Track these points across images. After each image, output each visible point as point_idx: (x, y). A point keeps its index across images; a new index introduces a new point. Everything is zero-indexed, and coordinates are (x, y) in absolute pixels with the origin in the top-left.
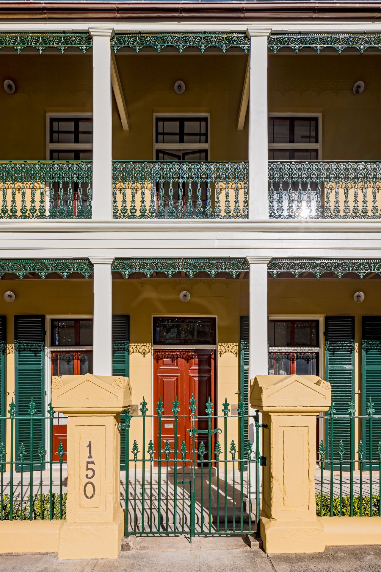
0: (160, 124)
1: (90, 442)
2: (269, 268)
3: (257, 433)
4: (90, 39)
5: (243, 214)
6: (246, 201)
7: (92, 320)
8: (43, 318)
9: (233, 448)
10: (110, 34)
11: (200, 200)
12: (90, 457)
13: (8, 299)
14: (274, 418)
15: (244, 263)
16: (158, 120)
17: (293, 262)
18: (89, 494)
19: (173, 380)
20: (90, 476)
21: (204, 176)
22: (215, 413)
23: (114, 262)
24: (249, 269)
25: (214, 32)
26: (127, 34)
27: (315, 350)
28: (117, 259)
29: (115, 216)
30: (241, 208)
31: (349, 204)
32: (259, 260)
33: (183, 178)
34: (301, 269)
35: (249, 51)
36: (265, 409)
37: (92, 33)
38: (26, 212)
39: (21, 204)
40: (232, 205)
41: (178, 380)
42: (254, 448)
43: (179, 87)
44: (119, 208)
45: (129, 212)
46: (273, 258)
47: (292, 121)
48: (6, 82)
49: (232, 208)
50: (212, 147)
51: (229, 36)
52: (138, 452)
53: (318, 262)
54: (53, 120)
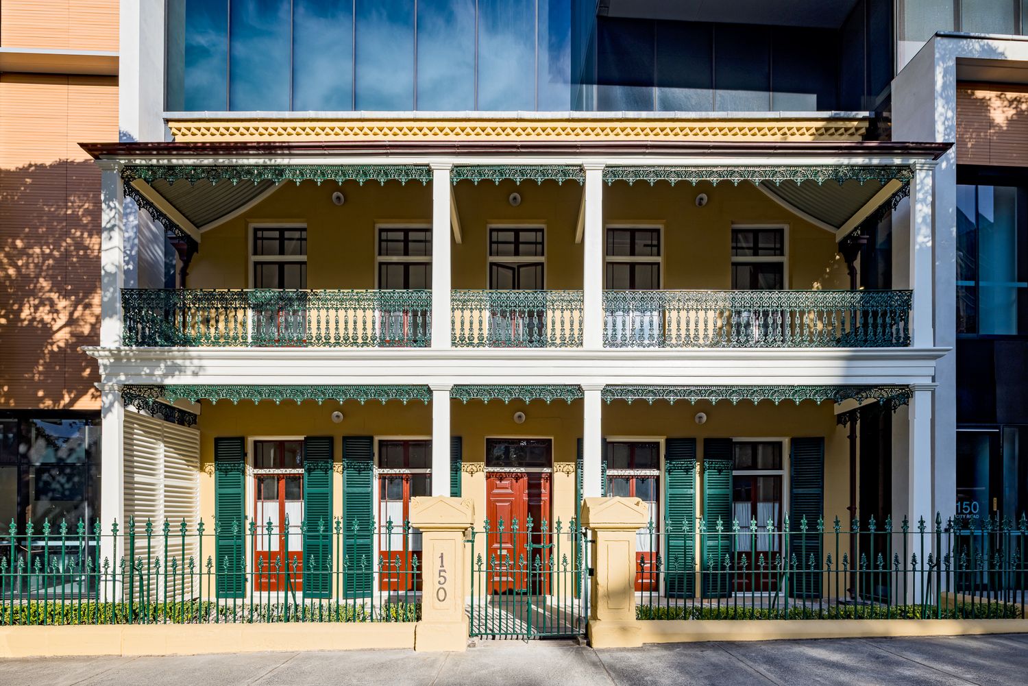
0: (494, 234)
1: (442, 554)
2: (603, 394)
3: (586, 547)
4: (430, 171)
5: (578, 342)
6: (581, 330)
7: (431, 441)
8: (371, 439)
9: (565, 561)
10: (450, 168)
11: (536, 328)
12: (442, 566)
13: (335, 420)
14: (600, 534)
15: (579, 389)
16: (492, 230)
17: (626, 389)
18: (441, 598)
19: (507, 504)
20: (442, 582)
21: (540, 305)
22: (551, 530)
23: (452, 389)
24: (584, 395)
25: (551, 165)
26: (466, 166)
27: (655, 472)
28: (455, 385)
29: (454, 344)
30: (576, 336)
31: (681, 332)
32: (593, 388)
33: (519, 306)
34: (635, 395)
35: (584, 183)
36: (591, 525)
37: (432, 167)
38: (367, 340)
39: (362, 331)
40: (567, 332)
41: (511, 504)
42: (584, 562)
43: (515, 198)
44: (458, 336)
45: (467, 340)
46: (607, 385)
47: (633, 232)
48: (335, 194)
49: (567, 336)
50: (548, 260)
51: (564, 170)
52: (482, 564)
53: (651, 389)
54: (381, 231)
